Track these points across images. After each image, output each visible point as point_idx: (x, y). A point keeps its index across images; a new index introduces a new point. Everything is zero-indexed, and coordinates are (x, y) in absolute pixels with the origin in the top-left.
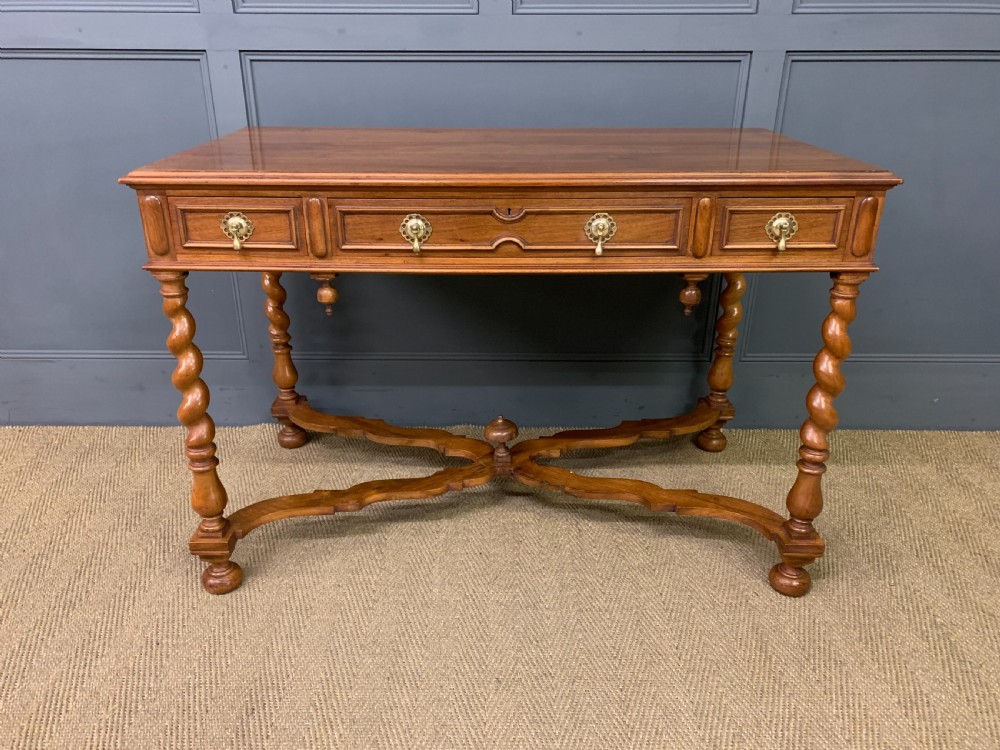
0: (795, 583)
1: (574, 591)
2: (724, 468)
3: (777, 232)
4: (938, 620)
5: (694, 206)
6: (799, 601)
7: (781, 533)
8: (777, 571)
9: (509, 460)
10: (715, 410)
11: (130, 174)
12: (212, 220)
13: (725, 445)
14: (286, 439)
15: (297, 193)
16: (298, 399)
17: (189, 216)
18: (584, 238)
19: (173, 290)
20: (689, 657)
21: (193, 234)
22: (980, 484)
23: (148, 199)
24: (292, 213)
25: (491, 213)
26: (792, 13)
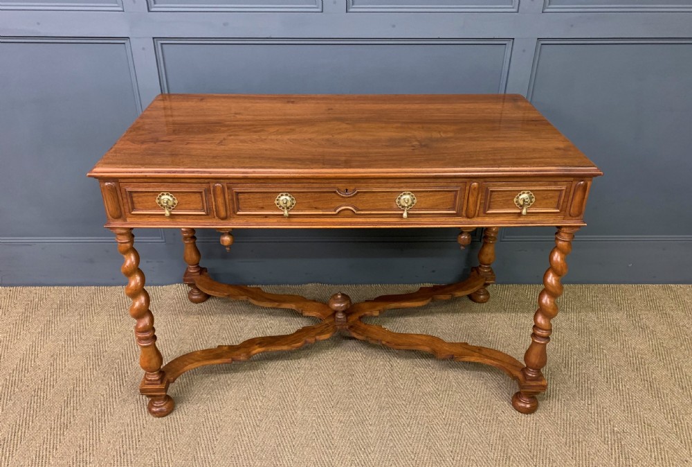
0: (528, 406)
1: (388, 412)
2: (488, 316)
3: (521, 203)
4: (615, 429)
5: (468, 188)
6: (530, 417)
7: (520, 376)
8: (517, 398)
9: (345, 320)
10: (483, 277)
11: (95, 170)
12: (150, 198)
13: (488, 298)
14: (194, 297)
15: (206, 181)
16: (202, 271)
17: (135, 195)
18: (395, 207)
19: (125, 239)
20: (459, 458)
21: (137, 205)
22: (653, 327)
23: (106, 184)
24: (204, 193)
25: (335, 192)
26: (543, 12)
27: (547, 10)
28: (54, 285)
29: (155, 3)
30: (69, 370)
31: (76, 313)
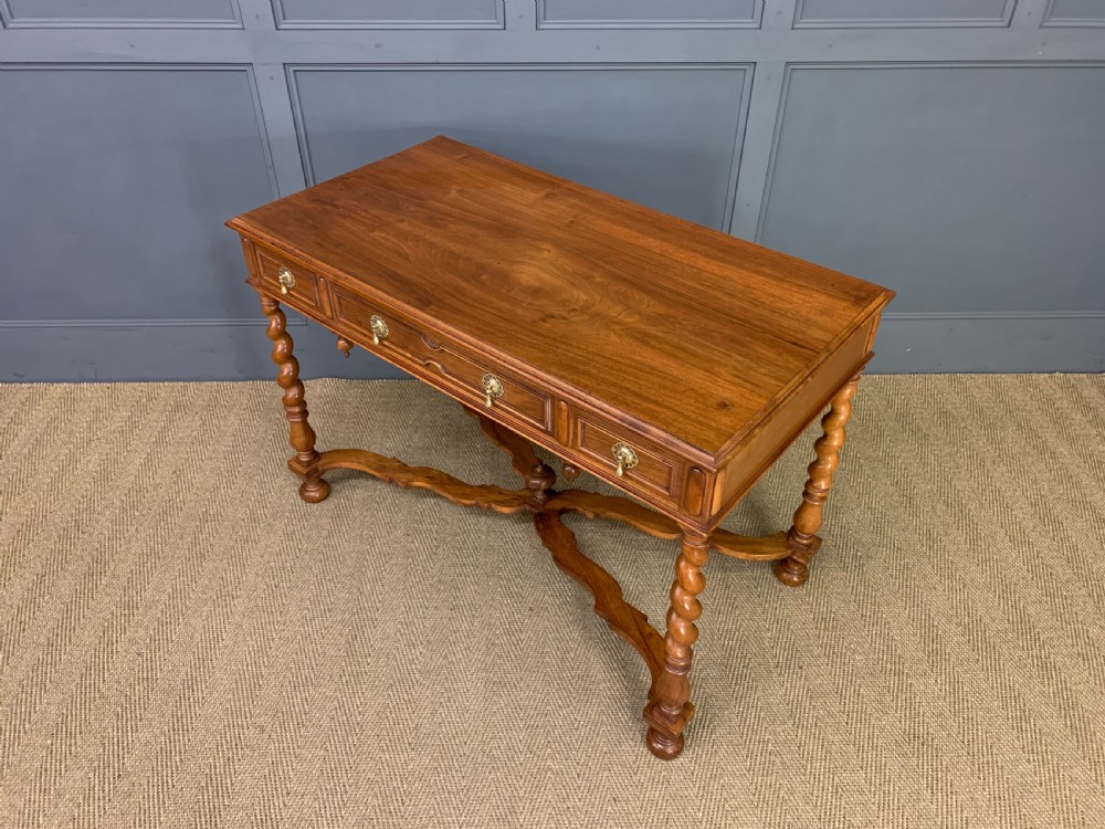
26: (793, 28)
27: (796, 26)
28: (164, 381)
29: (284, 18)
30: (198, 489)
31: (197, 417)
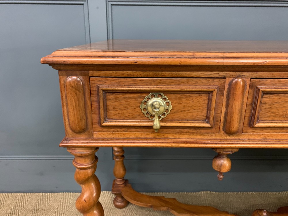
11: (53, 54)
12: (133, 101)
17: (110, 96)
23: (69, 79)
